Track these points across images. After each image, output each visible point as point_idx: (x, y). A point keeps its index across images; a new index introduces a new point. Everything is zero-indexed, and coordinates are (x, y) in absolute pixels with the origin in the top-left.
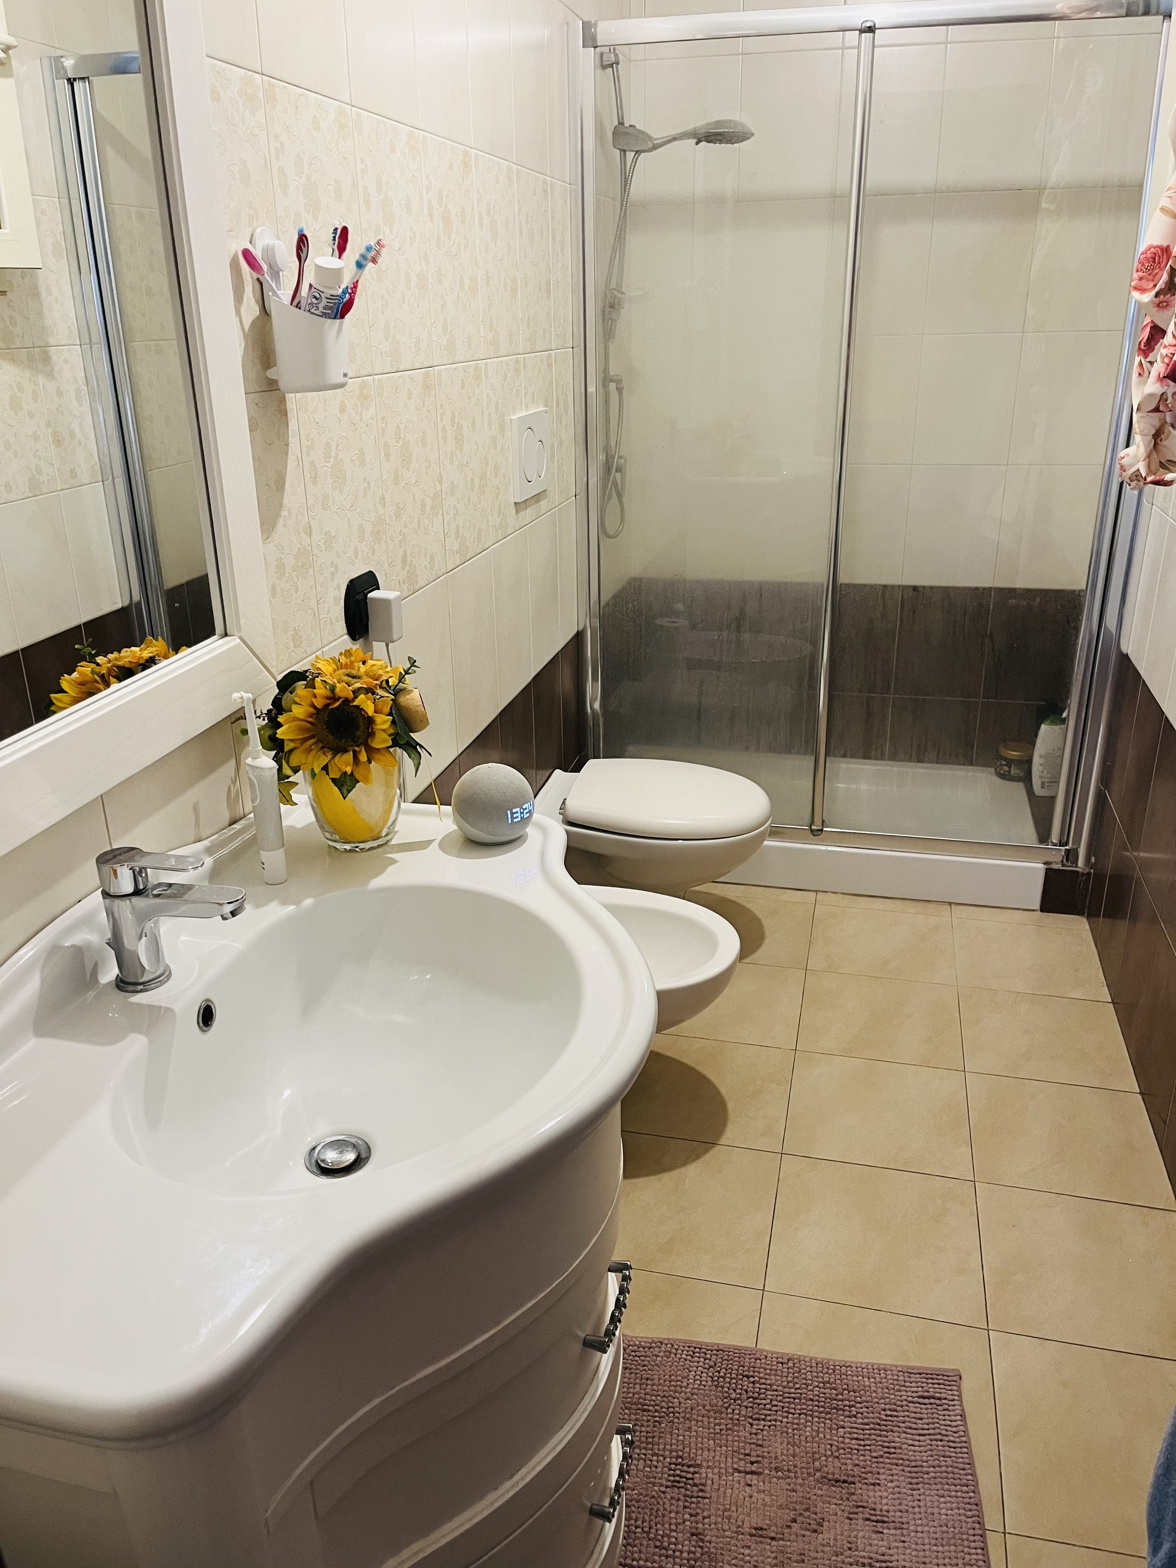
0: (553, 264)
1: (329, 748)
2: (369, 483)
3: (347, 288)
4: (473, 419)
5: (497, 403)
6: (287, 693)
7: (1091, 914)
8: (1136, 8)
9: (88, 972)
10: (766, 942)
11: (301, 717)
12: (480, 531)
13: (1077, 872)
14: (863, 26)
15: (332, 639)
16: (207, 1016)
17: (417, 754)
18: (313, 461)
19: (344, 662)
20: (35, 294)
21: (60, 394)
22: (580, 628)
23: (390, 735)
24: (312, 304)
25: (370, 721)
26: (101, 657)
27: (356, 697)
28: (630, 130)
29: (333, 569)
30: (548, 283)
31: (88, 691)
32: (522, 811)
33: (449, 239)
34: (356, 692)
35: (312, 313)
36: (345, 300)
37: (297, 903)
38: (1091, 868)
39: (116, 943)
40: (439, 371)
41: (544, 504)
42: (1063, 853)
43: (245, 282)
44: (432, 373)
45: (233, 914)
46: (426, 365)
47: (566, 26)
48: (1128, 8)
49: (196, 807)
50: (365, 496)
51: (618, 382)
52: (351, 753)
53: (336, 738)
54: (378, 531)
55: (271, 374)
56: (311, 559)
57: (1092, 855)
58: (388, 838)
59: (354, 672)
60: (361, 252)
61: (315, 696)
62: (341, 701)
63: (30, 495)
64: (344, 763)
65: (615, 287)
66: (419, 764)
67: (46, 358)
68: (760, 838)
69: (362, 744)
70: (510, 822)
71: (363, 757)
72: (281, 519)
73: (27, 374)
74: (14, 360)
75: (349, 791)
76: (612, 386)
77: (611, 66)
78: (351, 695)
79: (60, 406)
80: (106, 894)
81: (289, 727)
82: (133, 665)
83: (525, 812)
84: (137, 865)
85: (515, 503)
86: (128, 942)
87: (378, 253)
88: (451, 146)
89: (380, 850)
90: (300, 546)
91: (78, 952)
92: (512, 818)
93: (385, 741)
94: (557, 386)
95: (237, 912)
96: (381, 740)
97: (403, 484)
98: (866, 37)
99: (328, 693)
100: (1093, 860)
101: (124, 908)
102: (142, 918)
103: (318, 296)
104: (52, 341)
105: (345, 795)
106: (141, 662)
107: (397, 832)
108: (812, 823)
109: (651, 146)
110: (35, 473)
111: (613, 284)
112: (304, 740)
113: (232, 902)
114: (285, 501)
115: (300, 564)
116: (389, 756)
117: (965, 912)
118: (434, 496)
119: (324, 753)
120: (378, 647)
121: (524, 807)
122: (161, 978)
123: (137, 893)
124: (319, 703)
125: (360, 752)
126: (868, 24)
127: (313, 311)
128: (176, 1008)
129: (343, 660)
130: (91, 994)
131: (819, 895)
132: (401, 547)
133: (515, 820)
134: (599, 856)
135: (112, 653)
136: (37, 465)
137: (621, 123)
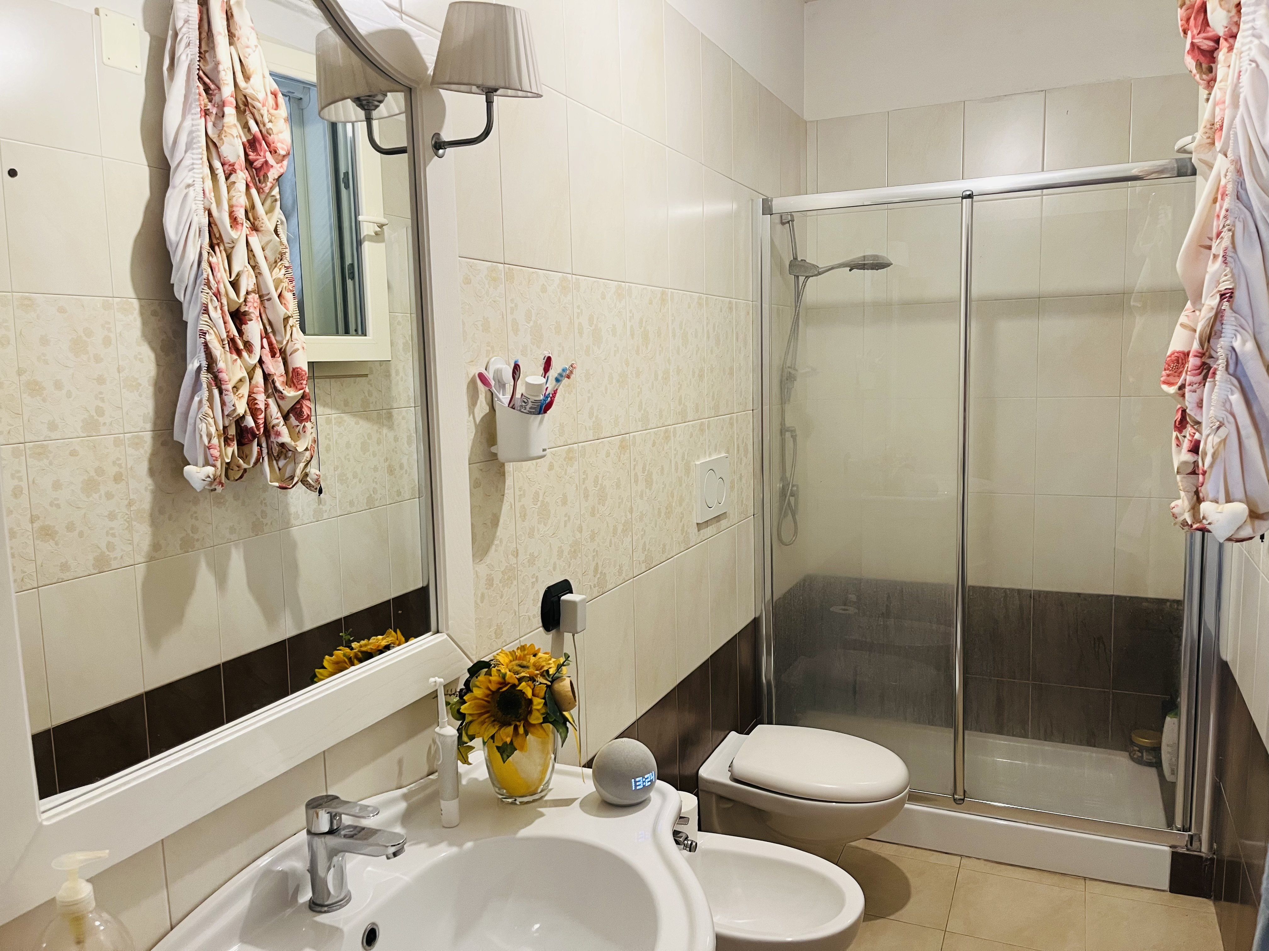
0: (736, 355)
1: (498, 721)
2: (569, 517)
3: (549, 394)
4: (662, 466)
5: (684, 454)
6: (474, 678)
7: (1217, 899)
8: (1185, 170)
9: (291, 893)
10: (912, 900)
11: (480, 697)
12: (664, 545)
13: (1201, 857)
14: (964, 194)
15: (529, 631)
16: (371, 937)
17: (565, 729)
18: (523, 505)
19: (518, 655)
20: (388, 375)
21: (396, 439)
22: (757, 616)
23: (543, 714)
24: (521, 406)
25: (530, 702)
26: (355, 643)
27: (520, 684)
28: (802, 263)
29: (534, 580)
30: (731, 369)
31: (340, 667)
32: (644, 779)
33: (647, 348)
34: (520, 680)
35: (522, 412)
36: (547, 402)
37: (460, 845)
38: (1214, 854)
39: (313, 870)
40: (634, 436)
41: (724, 523)
42: (1187, 838)
43: (480, 392)
44: (628, 438)
45: (395, 854)
46: (623, 432)
47: (751, 202)
48: (1178, 170)
49: (400, 762)
50: (565, 526)
51: (793, 431)
52: (512, 727)
53: (504, 714)
54: (575, 551)
55: (493, 449)
56: (516, 573)
57: (1214, 841)
58: (543, 794)
59: (525, 663)
60: (558, 372)
61: (490, 682)
62: (509, 685)
63: (367, 508)
64: (506, 735)
65: (790, 365)
66: (566, 737)
67: (390, 416)
68: (902, 802)
69: (523, 719)
70: (634, 789)
71: (521, 730)
72: (494, 547)
73: (376, 427)
74: (368, 419)
75: (508, 757)
76: (788, 435)
77: (788, 222)
78: (516, 682)
79: (396, 448)
80: (309, 832)
81: (470, 704)
82: (372, 651)
83: (647, 780)
84: (334, 811)
85: (697, 524)
86: (321, 872)
87: (571, 372)
88: (651, 289)
89: (534, 804)
90: (507, 564)
91: (285, 876)
92: (636, 786)
93: (538, 719)
94: (737, 439)
95: (397, 854)
96: (536, 718)
97: (598, 515)
98: (966, 201)
99: (500, 680)
100: (1215, 846)
101: (319, 842)
102: (333, 853)
103: (526, 401)
104: (395, 405)
105: (505, 760)
106: (380, 648)
107: (551, 789)
108: (955, 792)
109: (816, 273)
110: (372, 493)
111: (788, 364)
112: (481, 714)
113: (394, 846)
114: (498, 534)
115: (506, 577)
116: (541, 731)
117: (1098, 888)
118: (624, 523)
119: (494, 726)
120: (568, 636)
121: (646, 777)
122: (342, 902)
123: (331, 832)
124: (493, 687)
125: (520, 726)
126: (968, 193)
127: (522, 410)
128: (346, 929)
129: (518, 653)
130: (289, 911)
131: (964, 861)
132: (593, 560)
133: (638, 788)
134: (760, 810)
135: (364, 640)
136: (374, 488)
137: (795, 259)
